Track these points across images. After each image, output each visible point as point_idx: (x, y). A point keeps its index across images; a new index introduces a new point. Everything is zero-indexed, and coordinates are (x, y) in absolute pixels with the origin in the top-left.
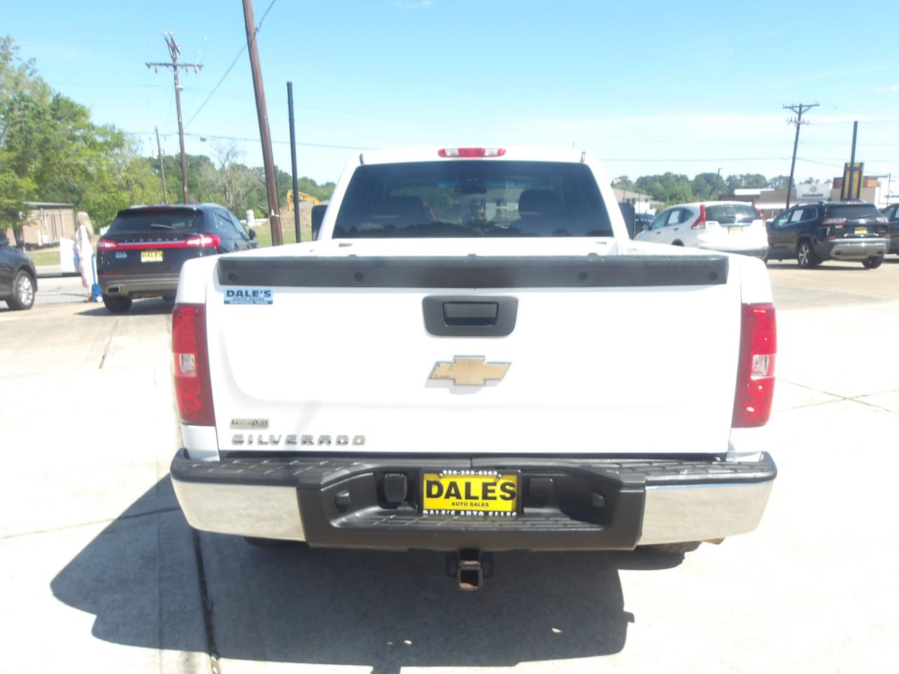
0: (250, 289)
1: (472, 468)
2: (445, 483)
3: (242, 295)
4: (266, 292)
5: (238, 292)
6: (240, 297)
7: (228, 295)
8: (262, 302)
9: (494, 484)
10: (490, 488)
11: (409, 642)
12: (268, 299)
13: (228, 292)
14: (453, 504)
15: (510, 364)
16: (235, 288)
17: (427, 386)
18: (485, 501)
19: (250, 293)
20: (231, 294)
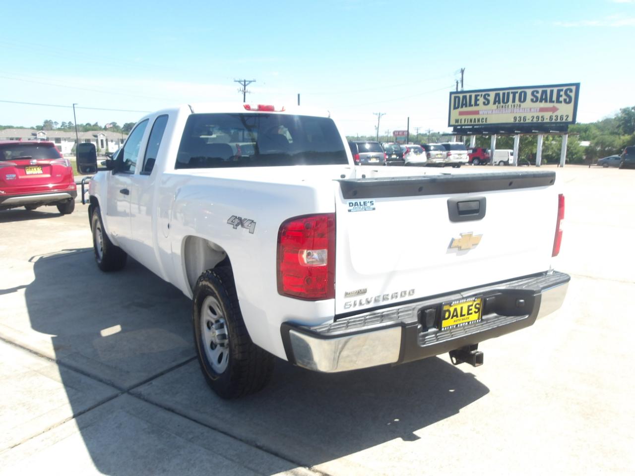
0: (362, 201)
1: (463, 298)
2: (452, 309)
3: (357, 205)
4: (371, 202)
5: (355, 203)
6: (356, 206)
7: (350, 206)
8: (369, 209)
9: (472, 305)
10: (470, 308)
11: (397, 420)
12: (372, 207)
13: (350, 203)
14: (454, 321)
15: (482, 235)
16: (354, 201)
17: (448, 252)
18: (469, 316)
19: (362, 203)
20: (351, 205)
